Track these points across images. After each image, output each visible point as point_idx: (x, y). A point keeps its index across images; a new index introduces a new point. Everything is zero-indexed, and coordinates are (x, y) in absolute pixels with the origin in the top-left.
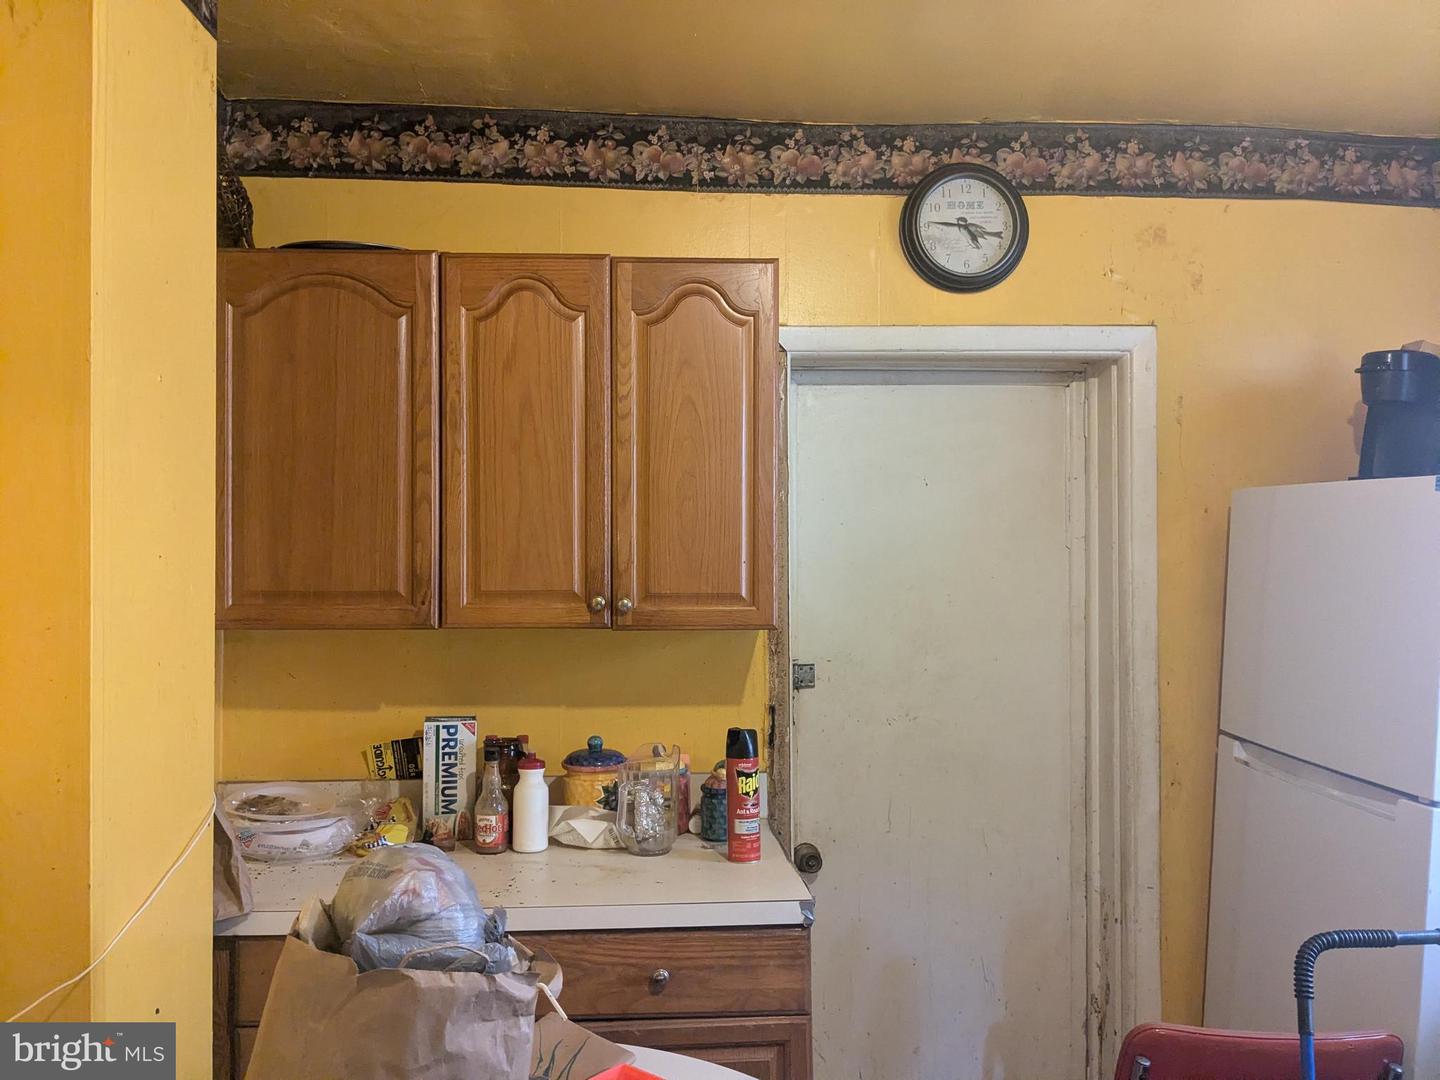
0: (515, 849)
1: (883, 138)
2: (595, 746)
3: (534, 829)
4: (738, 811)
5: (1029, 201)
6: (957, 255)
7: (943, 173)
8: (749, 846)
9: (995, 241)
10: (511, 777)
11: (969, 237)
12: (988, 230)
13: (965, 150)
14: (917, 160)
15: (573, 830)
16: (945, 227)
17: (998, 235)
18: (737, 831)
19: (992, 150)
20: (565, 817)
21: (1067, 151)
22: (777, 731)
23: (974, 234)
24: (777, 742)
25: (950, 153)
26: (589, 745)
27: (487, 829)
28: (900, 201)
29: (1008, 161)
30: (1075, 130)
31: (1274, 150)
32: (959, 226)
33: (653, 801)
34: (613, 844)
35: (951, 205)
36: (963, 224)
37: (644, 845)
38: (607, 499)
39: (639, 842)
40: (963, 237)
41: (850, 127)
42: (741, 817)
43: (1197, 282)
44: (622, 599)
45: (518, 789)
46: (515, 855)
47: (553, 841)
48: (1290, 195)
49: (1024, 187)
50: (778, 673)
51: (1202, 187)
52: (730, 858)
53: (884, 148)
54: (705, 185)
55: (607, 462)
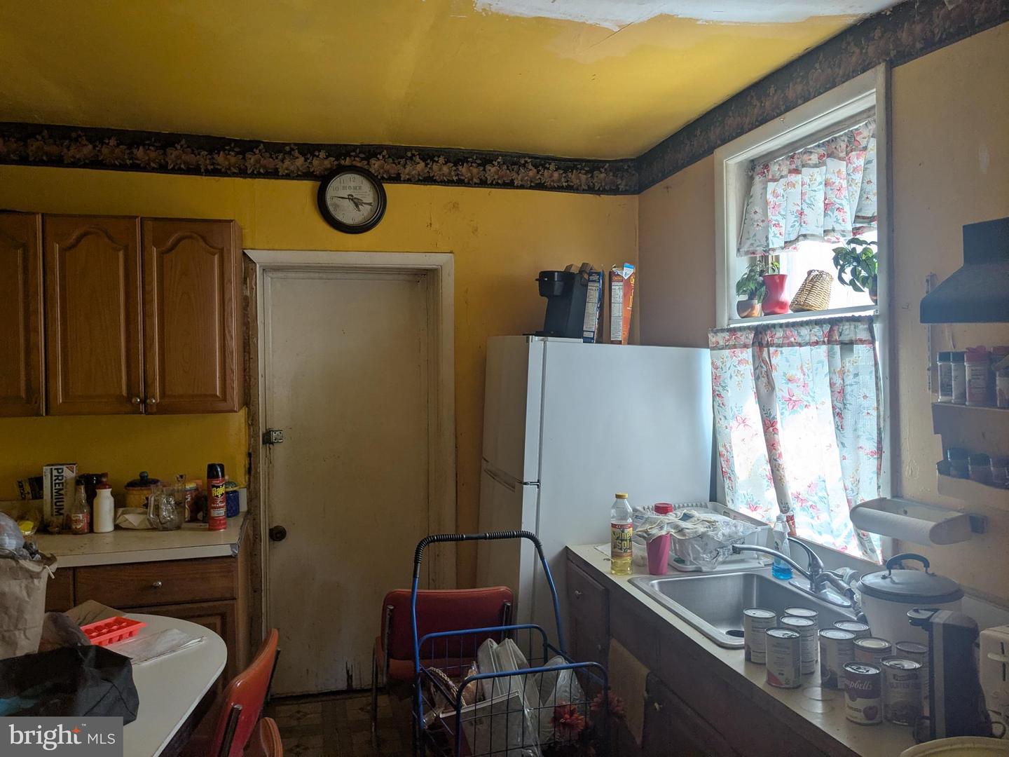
0: (95, 531)
1: (308, 150)
2: (144, 477)
3: (106, 521)
4: (213, 505)
5: (388, 187)
6: (349, 215)
7: (341, 170)
8: (218, 522)
9: (369, 207)
10: (91, 496)
11: (354, 205)
12: (364, 201)
13: (353, 158)
14: (326, 162)
15: (127, 520)
16: (341, 199)
17: (370, 204)
18: (212, 515)
19: (368, 159)
20: (123, 513)
21: (408, 161)
22: (253, 466)
23: (357, 203)
24: (253, 472)
25: (345, 159)
26: (141, 476)
27: (77, 521)
28: (319, 183)
29: (375, 165)
30: (411, 150)
31: (514, 164)
32: (349, 199)
33: (169, 502)
34: (150, 527)
35: (344, 188)
36: (351, 198)
37: (165, 525)
38: (141, 346)
39: (162, 524)
40: (350, 205)
41: (290, 144)
42: (215, 508)
43: (475, 230)
44: (150, 398)
45: (95, 501)
46: (94, 534)
47: (117, 527)
48: (522, 187)
49: (383, 178)
50: (252, 435)
51: (477, 182)
52: (210, 530)
53: (309, 155)
54: (208, 173)
55: (140, 327)
